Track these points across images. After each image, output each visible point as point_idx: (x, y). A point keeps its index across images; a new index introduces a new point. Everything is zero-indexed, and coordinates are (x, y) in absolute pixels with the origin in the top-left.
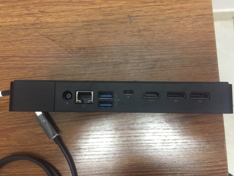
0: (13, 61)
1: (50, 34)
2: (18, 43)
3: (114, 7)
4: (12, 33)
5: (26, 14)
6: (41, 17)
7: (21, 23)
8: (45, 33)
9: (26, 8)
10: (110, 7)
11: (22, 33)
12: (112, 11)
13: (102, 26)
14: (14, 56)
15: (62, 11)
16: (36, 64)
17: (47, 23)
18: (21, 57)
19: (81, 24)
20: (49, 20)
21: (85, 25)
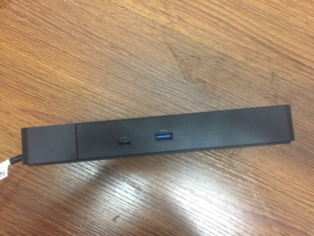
0: (120, 54)
1: (175, 46)
2: (136, 37)
3: (262, 54)
4: (135, 23)
5: (161, 11)
6: (176, 23)
7: (151, 18)
8: (170, 42)
9: (165, 5)
10: (257, 52)
11: (146, 29)
12: (257, 57)
13: (237, 69)
14: (124, 49)
15: (202, 29)
16: (143, 71)
17: (179, 33)
18: (131, 55)
19: (214, 54)
20: (183, 31)
21: (219, 58)
